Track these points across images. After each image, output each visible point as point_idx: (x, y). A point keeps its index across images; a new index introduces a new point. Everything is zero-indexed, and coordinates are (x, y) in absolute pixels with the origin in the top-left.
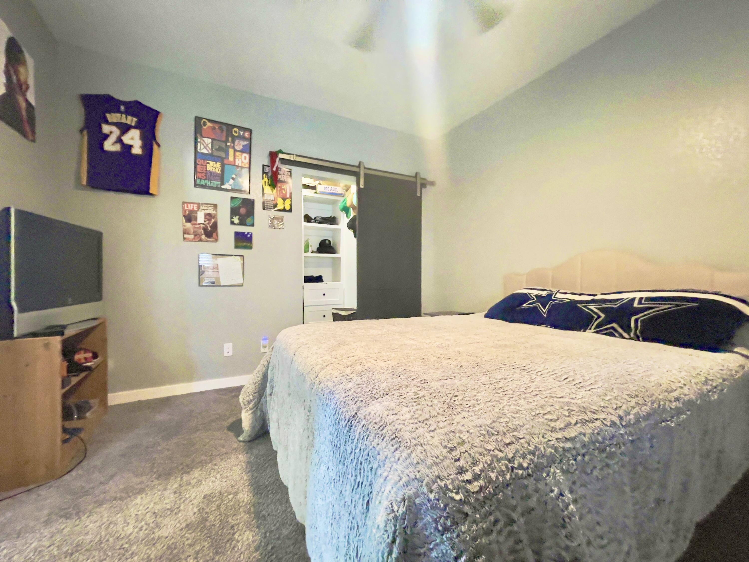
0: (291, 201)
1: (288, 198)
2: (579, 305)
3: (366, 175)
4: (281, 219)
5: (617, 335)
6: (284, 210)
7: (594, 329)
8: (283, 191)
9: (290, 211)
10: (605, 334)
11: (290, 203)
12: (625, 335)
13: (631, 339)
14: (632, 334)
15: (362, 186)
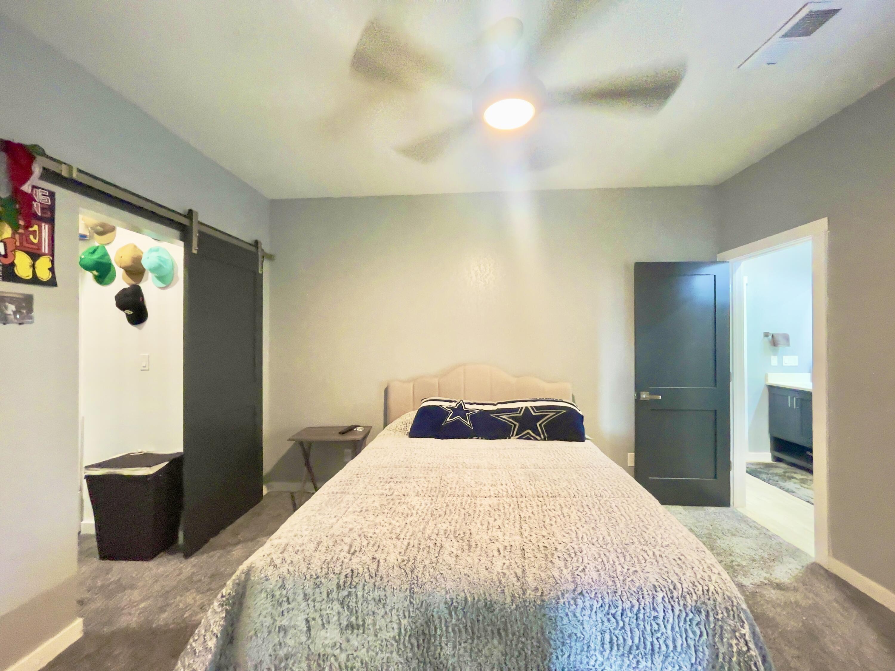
0: (52, 262)
1: (44, 255)
2: (492, 415)
3: (202, 234)
4: (28, 300)
5: (532, 438)
6: (35, 280)
7: (517, 435)
8: (31, 237)
9: (52, 283)
10: (525, 439)
11: (50, 265)
12: (538, 438)
13: (542, 440)
14: (542, 437)
15: (195, 252)
